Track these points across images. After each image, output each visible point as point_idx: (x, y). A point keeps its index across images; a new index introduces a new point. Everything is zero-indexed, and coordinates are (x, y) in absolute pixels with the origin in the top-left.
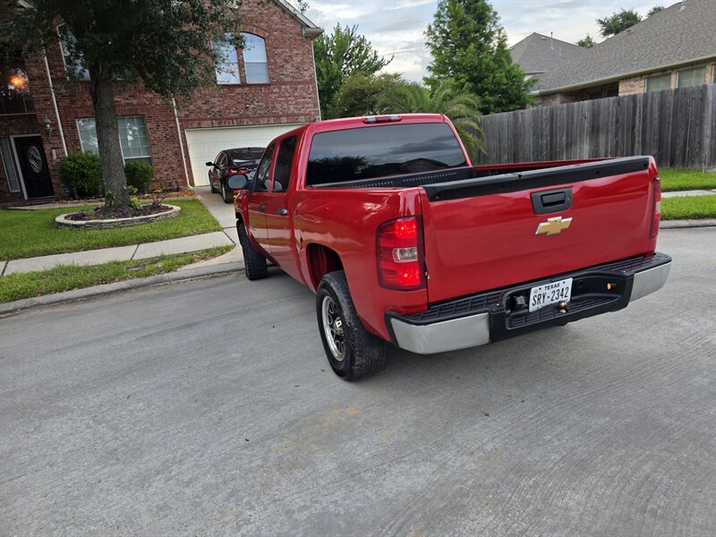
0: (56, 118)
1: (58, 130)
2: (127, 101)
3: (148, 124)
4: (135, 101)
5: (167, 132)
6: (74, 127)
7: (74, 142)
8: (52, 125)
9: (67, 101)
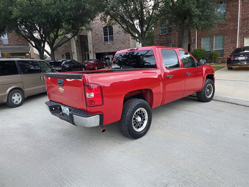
0: (196, 38)
1: (195, 41)
2: (220, 29)
3: (225, 37)
4: (222, 29)
5: (232, 39)
6: (201, 40)
7: (199, 45)
8: (193, 40)
9: (201, 32)
